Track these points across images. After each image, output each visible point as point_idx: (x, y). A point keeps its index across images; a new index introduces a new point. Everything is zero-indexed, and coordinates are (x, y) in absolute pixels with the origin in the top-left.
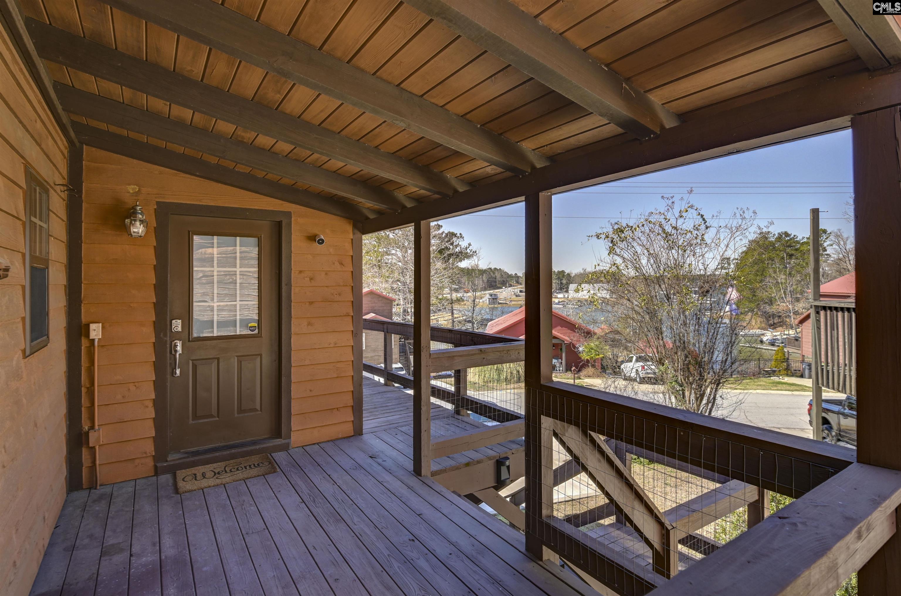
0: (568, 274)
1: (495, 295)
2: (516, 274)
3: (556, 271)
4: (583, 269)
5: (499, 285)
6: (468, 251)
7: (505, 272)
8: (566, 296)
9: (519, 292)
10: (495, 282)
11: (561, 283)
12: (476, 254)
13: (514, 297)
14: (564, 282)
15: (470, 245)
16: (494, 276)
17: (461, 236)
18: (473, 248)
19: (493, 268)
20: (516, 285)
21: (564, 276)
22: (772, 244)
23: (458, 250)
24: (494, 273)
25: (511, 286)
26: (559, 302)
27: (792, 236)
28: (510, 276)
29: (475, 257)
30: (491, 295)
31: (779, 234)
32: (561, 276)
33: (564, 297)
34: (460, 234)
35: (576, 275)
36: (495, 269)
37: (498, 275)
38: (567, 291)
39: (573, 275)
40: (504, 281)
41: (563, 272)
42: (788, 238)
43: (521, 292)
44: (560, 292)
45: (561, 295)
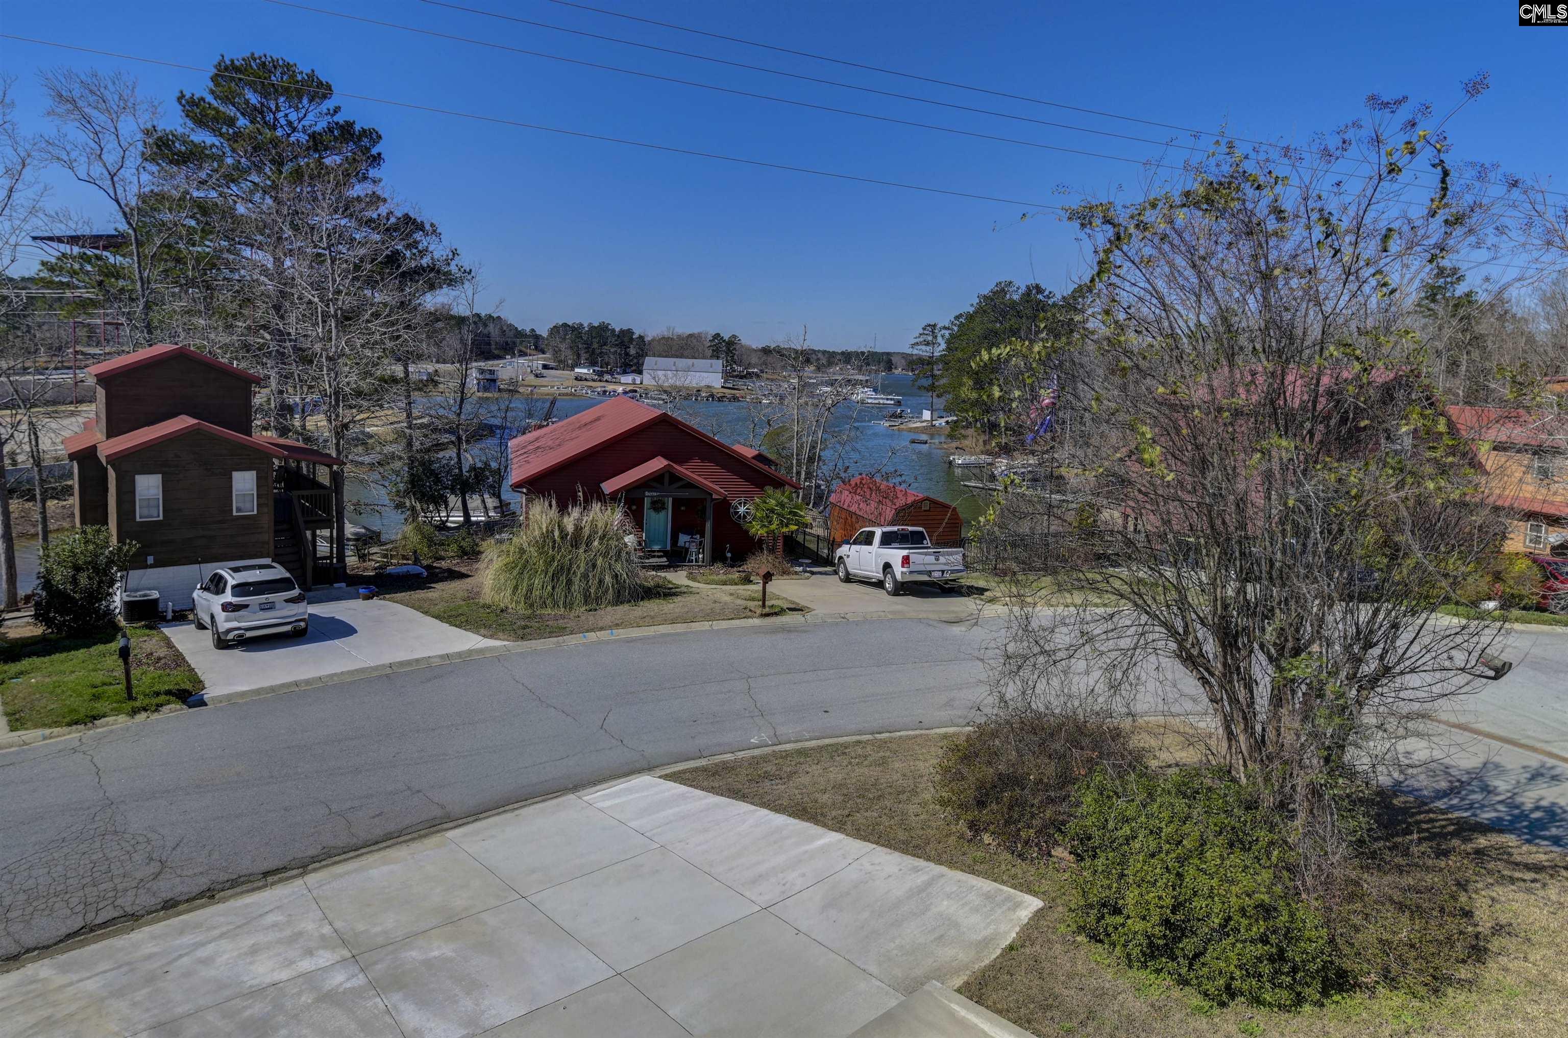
0: (641, 338)
1: (492, 372)
2: (533, 330)
3: (617, 330)
4: (668, 329)
5: (496, 352)
6: (453, 268)
7: (511, 325)
8: (638, 382)
9: (540, 367)
10: (489, 344)
11: (627, 354)
12: (469, 277)
13: (532, 377)
14: (632, 351)
15: (455, 253)
16: (486, 332)
17: (434, 231)
18: (465, 260)
19: (483, 314)
20: (534, 352)
21: (631, 340)
22: (1013, 305)
23: (425, 261)
24: (485, 325)
25: (523, 354)
26: (625, 393)
27: (1046, 293)
28: (519, 334)
29: (467, 285)
30: (482, 371)
31: (1028, 287)
32: (626, 339)
33: (634, 383)
34: (432, 225)
35: (653, 340)
36: (490, 317)
37: (493, 329)
38: (640, 372)
39: (648, 339)
40: (507, 343)
41: (630, 332)
42: (1040, 297)
43: (545, 367)
44: (625, 372)
45: (627, 379)
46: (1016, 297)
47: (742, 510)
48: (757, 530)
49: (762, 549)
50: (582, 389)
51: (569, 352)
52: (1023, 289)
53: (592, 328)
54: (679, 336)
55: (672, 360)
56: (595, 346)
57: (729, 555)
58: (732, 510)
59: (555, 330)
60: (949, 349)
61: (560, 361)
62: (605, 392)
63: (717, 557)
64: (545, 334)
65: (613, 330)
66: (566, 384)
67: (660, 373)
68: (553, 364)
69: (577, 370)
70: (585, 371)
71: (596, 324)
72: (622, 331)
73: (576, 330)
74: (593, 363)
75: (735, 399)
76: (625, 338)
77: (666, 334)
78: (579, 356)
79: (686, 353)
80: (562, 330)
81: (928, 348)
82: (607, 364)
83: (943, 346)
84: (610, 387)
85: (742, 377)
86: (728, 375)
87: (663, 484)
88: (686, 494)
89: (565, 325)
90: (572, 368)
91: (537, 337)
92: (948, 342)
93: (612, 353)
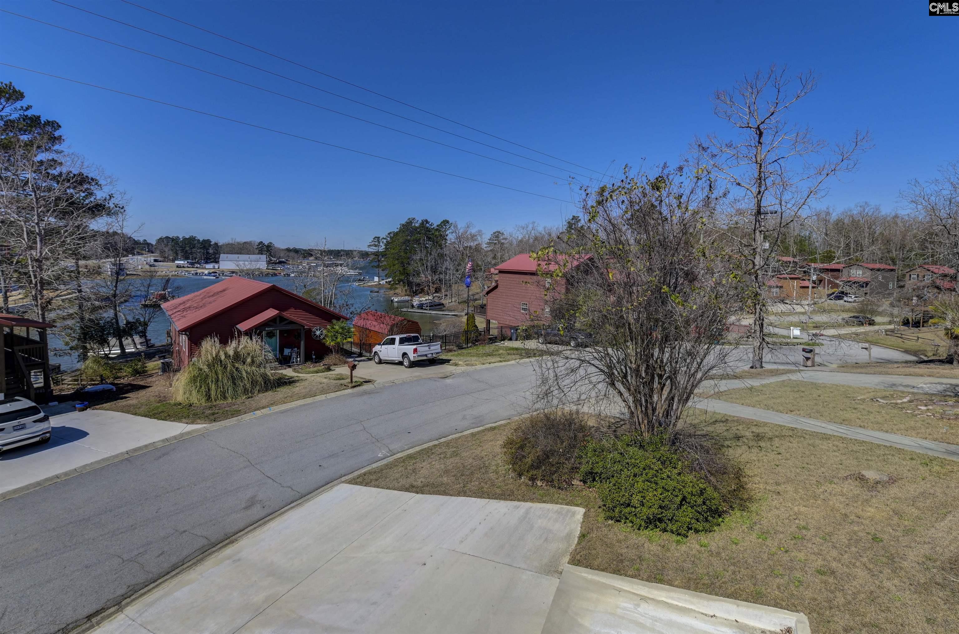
0: (216, 244)
1: (120, 264)
2: (145, 240)
3: (201, 240)
4: (232, 239)
5: (123, 253)
8: (217, 267)
9: (152, 261)
11: (208, 253)
13: (148, 267)
14: (211, 251)
16: (113, 241)
20: (146, 253)
21: (210, 245)
22: (416, 228)
24: (113, 238)
25: (139, 254)
26: (209, 273)
27: (430, 223)
28: (136, 243)
30: (113, 264)
31: (422, 221)
33: (214, 268)
35: (223, 245)
36: (116, 233)
37: (119, 240)
38: (217, 262)
39: (220, 245)
40: (129, 248)
41: (208, 241)
42: (428, 225)
43: (156, 261)
44: (207, 263)
45: (210, 266)
46: (417, 225)
47: (318, 333)
48: (329, 342)
49: (332, 352)
50: (182, 272)
51: (171, 252)
52: (420, 221)
53: (185, 239)
54: (238, 243)
55: (237, 256)
56: (188, 249)
57: (314, 357)
58: (312, 333)
59: (160, 240)
60: (386, 248)
61: (165, 257)
62: (197, 273)
63: (308, 358)
64: (154, 243)
65: (199, 240)
66: (171, 270)
67: (241, 263)
68: (160, 259)
69: (176, 262)
70: (182, 262)
71: (187, 237)
72: (204, 241)
73: (175, 240)
74: (186, 258)
75: (275, 275)
76: (206, 244)
77: (231, 242)
78: (177, 254)
79: (243, 252)
80: (165, 241)
81: (376, 248)
82: (195, 259)
83: (384, 247)
84: (199, 271)
85: (276, 264)
86: (269, 262)
87: (276, 323)
88: (289, 327)
89: (167, 238)
90: (173, 261)
91: (149, 244)
92: (386, 245)
93: (198, 253)
